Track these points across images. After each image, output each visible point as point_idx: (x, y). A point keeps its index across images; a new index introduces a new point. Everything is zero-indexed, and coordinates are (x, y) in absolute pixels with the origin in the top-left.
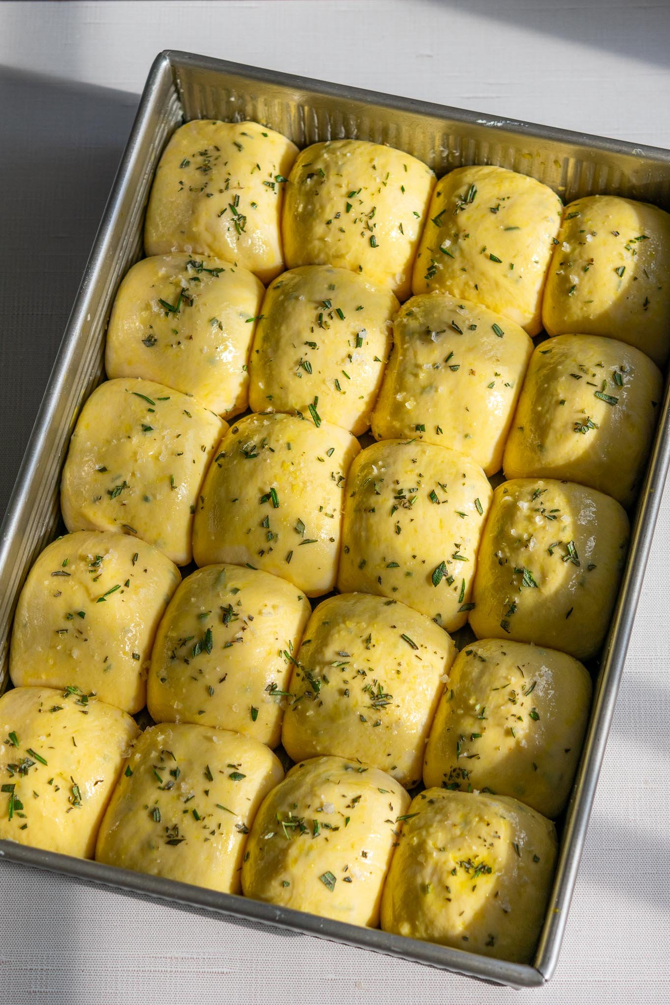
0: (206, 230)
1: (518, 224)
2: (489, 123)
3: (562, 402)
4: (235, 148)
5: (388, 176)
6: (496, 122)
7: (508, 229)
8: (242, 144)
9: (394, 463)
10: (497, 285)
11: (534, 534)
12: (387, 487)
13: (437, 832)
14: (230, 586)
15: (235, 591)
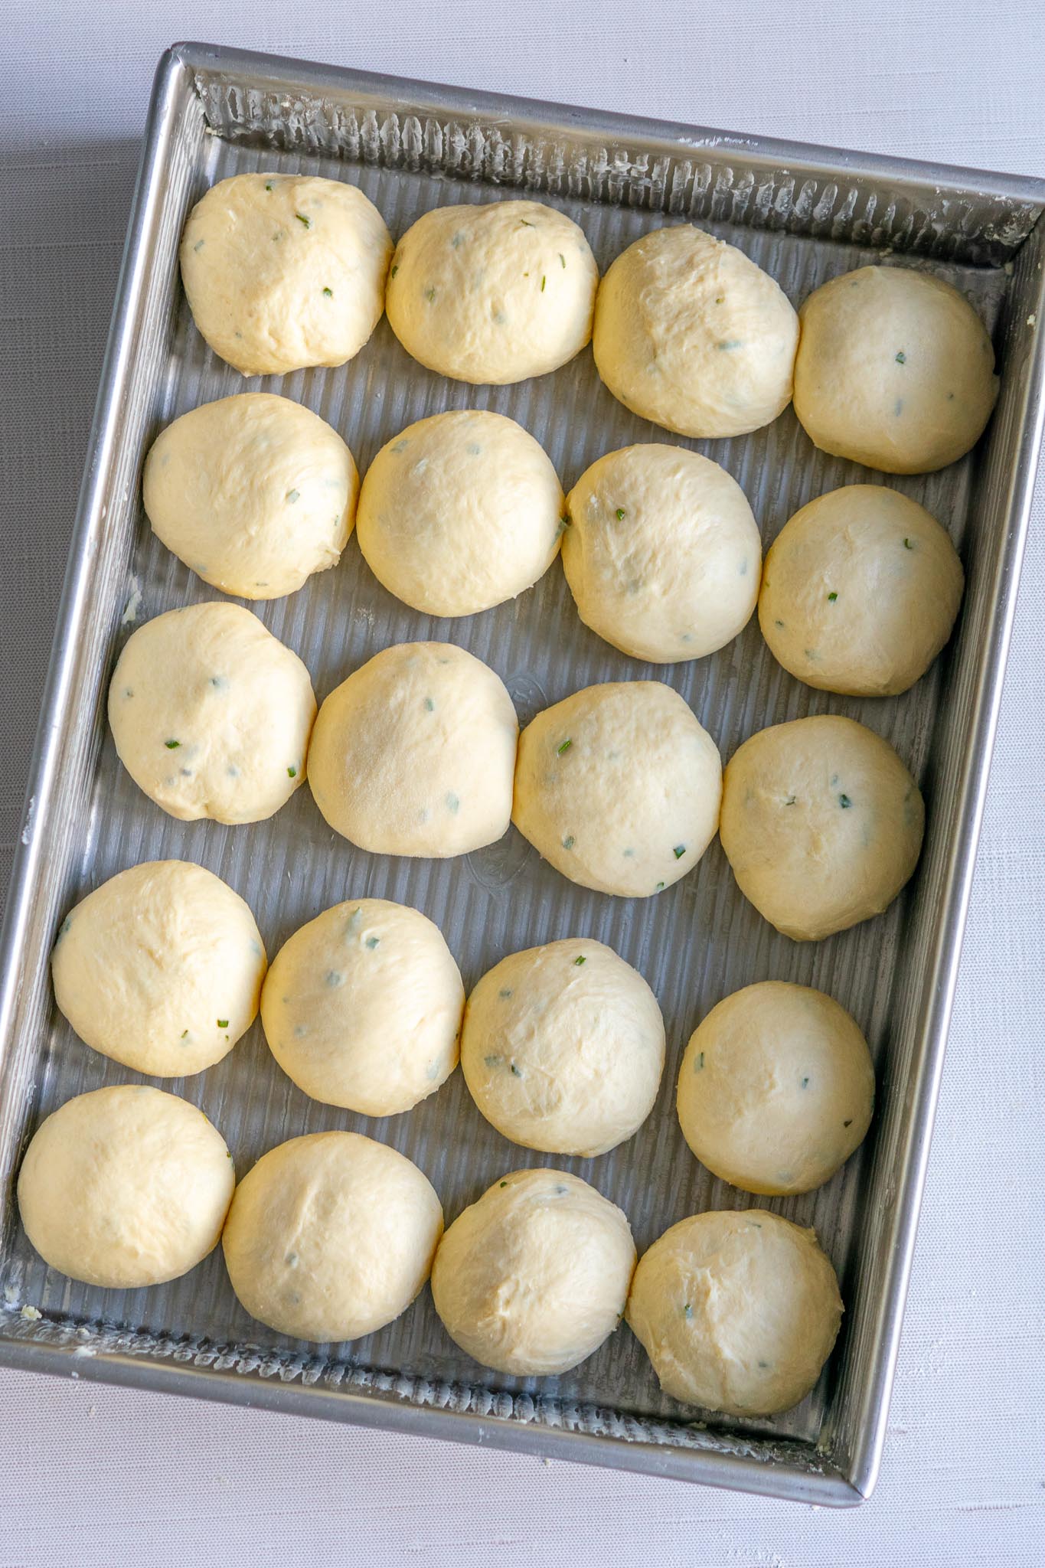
1: (739, 337)
2: (697, 143)
3: (833, 597)
4: (299, 223)
5: (544, 283)
7: (720, 347)
8: (307, 217)
14: (365, 935)
15: (373, 942)
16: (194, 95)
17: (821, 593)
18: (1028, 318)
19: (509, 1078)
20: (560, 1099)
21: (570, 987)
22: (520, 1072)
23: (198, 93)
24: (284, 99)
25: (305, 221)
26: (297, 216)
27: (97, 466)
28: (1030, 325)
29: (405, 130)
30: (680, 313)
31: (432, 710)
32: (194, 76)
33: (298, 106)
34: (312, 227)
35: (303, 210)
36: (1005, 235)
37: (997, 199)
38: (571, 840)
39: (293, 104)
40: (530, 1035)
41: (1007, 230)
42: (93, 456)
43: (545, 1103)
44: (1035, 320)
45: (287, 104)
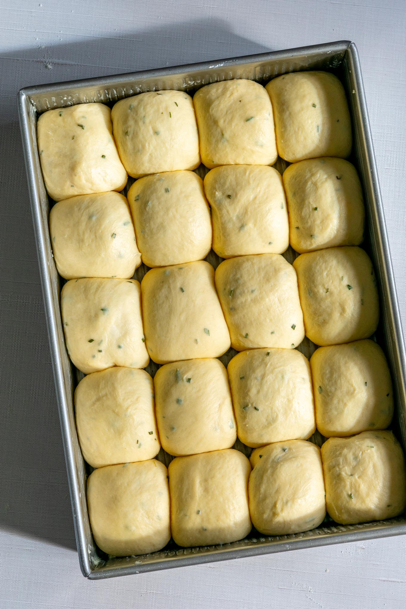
0: (86, 181)
1: (252, 115)
2: (216, 66)
3: (316, 209)
4: (80, 128)
5: (170, 114)
6: (220, 64)
7: (248, 120)
8: (82, 124)
9: (241, 276)
10: (253, 152)
11: (329, 288)
12: (244, 292)
13: (344, 467)
14: (185, 377)
15: (189, 380)
16: (31, 105)
17: (311, 209)
18: (353, 91)
19: (255, 412)
20: (277, 416)
21: (268, 366)
22: (258, 408)
23: (33, 104)
24: (64, 97)
25: (81, 126)
26: (78, 125)
27: (41, 248)
28: (354, 93)
29: (110, 94)
30: (227, 112)
31: (184, 292)
32: (30, 99)
33: (70, 98)
34: (85, 128)
35: (80, 122)
36: (334, 65)
37: (328, 53)
38: (247, 335)
39: (67, 98)
40: (258, 392)
41: (334, 62)
42: (38, 245)
43: (272, 419)
44: (355, 91)
45: (65, 98)
